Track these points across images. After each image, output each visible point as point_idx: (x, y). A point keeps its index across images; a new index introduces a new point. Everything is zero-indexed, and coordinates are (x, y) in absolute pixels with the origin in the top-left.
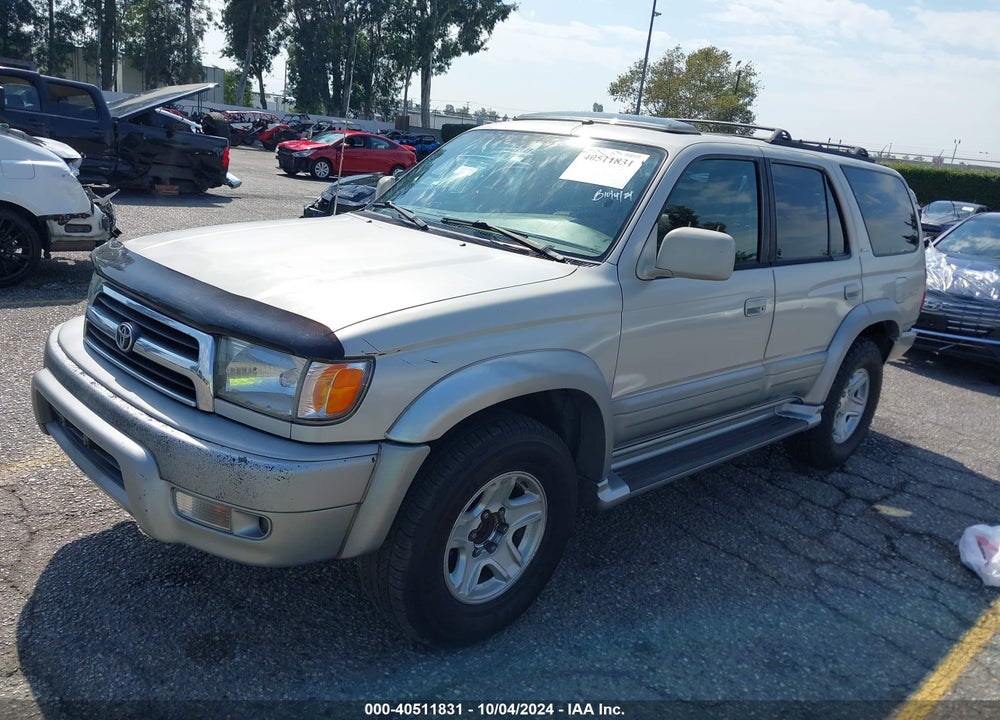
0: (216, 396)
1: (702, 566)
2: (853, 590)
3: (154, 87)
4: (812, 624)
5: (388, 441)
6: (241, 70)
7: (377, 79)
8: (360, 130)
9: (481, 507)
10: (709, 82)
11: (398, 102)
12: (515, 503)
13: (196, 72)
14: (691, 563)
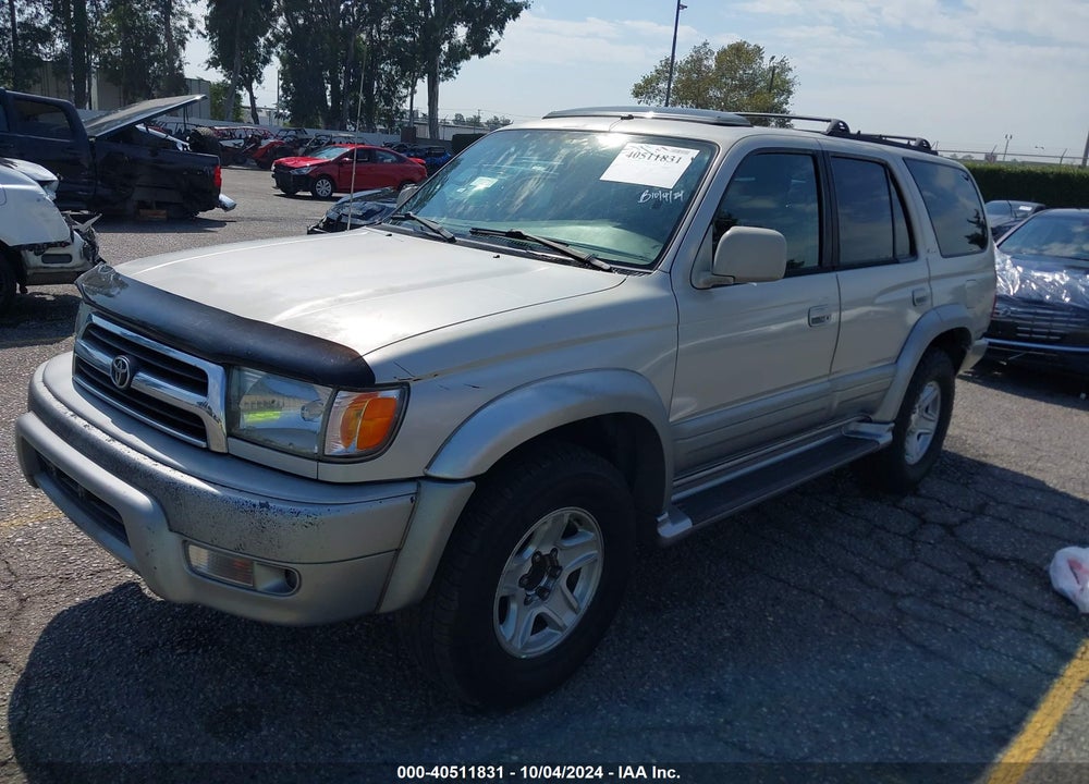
0: (230, 435)
1: (773, 606)
2: (939, 624)
3: (131, 102)
4: (899, 664)
5: (427, 478)
6: (229, 82)
7: (379, 87)
8: (363, 144)
9: (531, 549)
10: (741, 80)
11: (404, 112)
12: (567, 544)
13: (180, 84)
14: (761, 603)
